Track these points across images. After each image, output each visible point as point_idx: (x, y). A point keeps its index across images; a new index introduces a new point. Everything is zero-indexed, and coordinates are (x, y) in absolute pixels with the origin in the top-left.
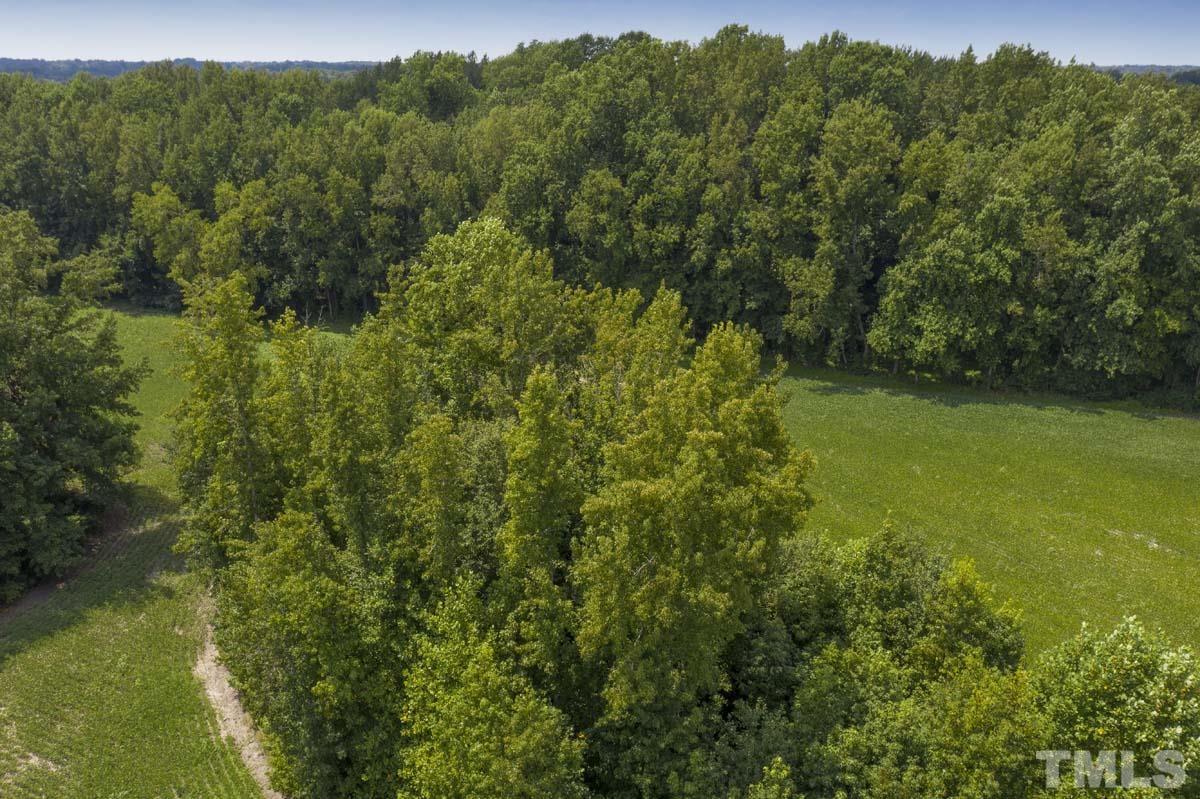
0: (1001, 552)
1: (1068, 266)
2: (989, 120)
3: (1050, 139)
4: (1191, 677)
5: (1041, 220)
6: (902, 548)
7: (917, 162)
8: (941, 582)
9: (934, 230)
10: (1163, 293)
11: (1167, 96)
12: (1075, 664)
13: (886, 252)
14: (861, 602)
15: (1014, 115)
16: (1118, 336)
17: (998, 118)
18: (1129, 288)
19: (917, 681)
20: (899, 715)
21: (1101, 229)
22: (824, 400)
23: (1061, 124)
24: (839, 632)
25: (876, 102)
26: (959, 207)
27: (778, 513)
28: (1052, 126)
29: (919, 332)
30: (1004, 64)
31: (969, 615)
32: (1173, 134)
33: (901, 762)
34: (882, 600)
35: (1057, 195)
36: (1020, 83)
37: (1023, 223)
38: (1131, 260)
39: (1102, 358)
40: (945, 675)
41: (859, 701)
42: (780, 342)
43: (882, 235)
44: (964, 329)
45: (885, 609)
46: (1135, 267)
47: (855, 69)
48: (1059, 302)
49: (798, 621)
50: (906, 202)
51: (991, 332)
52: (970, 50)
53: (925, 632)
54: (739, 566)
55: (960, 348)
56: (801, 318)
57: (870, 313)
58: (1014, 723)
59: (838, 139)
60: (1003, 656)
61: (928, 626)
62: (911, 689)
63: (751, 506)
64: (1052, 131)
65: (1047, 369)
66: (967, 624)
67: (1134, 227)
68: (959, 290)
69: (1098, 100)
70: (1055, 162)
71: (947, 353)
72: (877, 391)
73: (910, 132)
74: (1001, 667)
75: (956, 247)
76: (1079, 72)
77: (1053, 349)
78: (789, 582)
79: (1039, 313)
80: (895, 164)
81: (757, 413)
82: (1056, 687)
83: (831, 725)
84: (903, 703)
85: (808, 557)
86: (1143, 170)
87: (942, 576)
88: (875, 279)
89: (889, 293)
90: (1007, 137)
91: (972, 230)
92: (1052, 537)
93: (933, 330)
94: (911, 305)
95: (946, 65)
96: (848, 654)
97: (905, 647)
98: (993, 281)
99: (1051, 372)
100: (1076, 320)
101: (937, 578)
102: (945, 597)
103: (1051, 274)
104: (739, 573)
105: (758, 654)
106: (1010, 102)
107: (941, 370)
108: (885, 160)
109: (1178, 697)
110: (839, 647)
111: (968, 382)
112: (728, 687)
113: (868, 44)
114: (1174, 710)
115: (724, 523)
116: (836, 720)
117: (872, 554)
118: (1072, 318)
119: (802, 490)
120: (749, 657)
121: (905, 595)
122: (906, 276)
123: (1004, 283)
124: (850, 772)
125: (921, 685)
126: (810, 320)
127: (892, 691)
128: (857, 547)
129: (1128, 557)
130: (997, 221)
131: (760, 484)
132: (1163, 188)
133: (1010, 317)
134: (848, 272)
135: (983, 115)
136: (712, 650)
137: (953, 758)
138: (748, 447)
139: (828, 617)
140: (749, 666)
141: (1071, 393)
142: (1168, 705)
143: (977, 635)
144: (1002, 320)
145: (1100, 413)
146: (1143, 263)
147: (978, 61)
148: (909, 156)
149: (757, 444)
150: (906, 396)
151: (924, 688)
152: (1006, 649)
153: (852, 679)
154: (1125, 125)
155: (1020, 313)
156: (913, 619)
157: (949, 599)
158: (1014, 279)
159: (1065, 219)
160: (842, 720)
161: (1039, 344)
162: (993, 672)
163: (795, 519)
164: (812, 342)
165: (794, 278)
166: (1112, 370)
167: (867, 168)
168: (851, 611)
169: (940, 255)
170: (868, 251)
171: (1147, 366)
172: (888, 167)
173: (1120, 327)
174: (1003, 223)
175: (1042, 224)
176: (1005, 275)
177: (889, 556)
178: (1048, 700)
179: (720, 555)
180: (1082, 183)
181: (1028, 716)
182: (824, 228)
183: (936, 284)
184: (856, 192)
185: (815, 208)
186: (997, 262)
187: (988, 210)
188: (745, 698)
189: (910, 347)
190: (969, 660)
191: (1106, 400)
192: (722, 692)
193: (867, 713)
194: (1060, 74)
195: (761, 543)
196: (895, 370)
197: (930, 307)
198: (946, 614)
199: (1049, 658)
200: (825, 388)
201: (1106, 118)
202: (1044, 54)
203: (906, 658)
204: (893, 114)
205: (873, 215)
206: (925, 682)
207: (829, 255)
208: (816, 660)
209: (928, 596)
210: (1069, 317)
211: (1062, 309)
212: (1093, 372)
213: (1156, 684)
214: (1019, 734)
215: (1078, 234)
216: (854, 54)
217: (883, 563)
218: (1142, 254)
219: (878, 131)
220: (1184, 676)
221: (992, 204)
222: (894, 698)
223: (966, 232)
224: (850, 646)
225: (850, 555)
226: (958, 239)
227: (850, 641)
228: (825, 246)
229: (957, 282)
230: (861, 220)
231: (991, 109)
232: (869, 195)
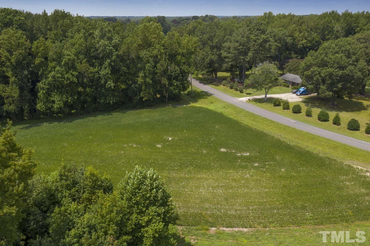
0: (97, 161)
1: (92, 75)
2: (57, 34)
3: (77, 38)
4: (155, 175)
5: (81, 62)
6: (70, 170)
7: (37, 48)
8: (84, 176)
9: (49, 69)
10: (119, 79)
11: (106, 24)
12: (128, 183)
13: (35, 78)
14: (62, 191)
15: (65, 31)
16: (111, 92)
17: (60, 33)
18: (110, 79)
19: (86, 207)
20: (85, 219)
21: (98, 63)
22: (27, 131)
23: (79, 34)
24: (58, 203)
25: (17, 28)
26: (55, 61)
27: (25, 172)
28: (77, 34)
29: (53, 102)
30: (57, 16)
31: (95, 182)
32: (110, 35)
33: (90, 233)
34: (68, 187)
35: (84, 55)
36: (63, 22)
37: (76, 64)
38: (108, 71)
39: (108, 99)
40: (94, 202)
41: (71, 221)
42: (4, 115)
43: (32, 73)
44: (67, 98)
45: (70, 190)
46: (110, 72)
47: (6, 17)
48: (92, 85)
49: (42, 205)
50: (37, 61)
51: (76, 98)
52: (45, 11)
53: (84, 192)
54: (16, 195)
55: (68, 104)
56: (10, 105)
57: (35, 99)
58: (117, 207)
59: (6, 42)
60: (108, 189)
61: (85, 190)
62: (85, 210)
63: (14, 174)
64: (77, 36)
65: (94, 105)
66: (95, 184)
67: (106, 61)
68: (63, 87)
69: (88, 26)
70: (80, 45)
71: (64, 107)
72: (45, 123)
73: (32, 38)
74: (108, 193)
75: (58, 74)
76: (80, 18)
77: (95, 99)
78: (35, 194)
79: (88, 89)
80: (30, 49)
81: (7, 141)
82: (125, 192)
83: (65, 232)
84: (85, 216)
85: (39, 183)
86: (105, 46)
87: (84, 173)
88: (34, 88)
89: (40, 91)
90: (64, 38)
91: (62, 68)
92: (110, 152)
93: (58, 101)
94: (48, 94)
95: (38, 16)
96: (63, 208)
97: (80, 199)
98: (72, 82)
99: (96, 106)
100: (99, 90)
101: (83, 175)
102: (87, 179)
103: (88, 78)
104: (17, 198)
105: (32, 221)
106: (62, 28)
107: (64, 112)
108: (26, 49)
109: (153, 182)
110: (59, 207)
111: (73, 114)
112: (24, 237)
113: (8, 9)
114: (153, 185)
115: (6, 183)
116: (66, 231)
117: (61, 175)
118: (97, 89)
119: (31, 162)
120: (28, 224)
121: (75, 183)
122: (44, 85)
123: (75, 82)
124: (76, 243)
125: (88, 208)
126: (14, 105)
127: (80, 213)
128: (55, 174)
129: (130, 151)
130: (68, 64)
131: (15, 165)
132: (111, 50)
133: (80, 92)
134: (23, 87)
135: (55, 32)
136: (14, 228)
137: (104, 225)
138: (7, 153)
139: (52, 200)
140: (29, 227)
141: (103, 111)
142: (152, 184)
143: (99, 187)
144: (78, 94)
145: (112, 114)
146: (111, 71)
147: (49, 15)
148: (34, 46)
149: (10, 152)
150: (55, 123)
151: (89, 208)
152: (108, 187)
153: (66, 216)
154: (97, 33)
155: (83, 91)
156: (79, 189)
157: (88, 180)
158: (78, 81)
159: (88, 61)
160: (67, 229)
161: (90, 98)
162: (107, 195)
163: (32, 172)
164: (17, 113)
165: (4, 92)
166: (111, 102)
167: (20, 51)
168: (59, 195)
169: (54, 77)
170: (28, 79)
171: (120, 99)
172: (28, 50)
173: (110, 90)
174: (70, 65)
175: (81, 64)
176: (75, 80)
177: (66, 173)
178: (123, 196)
179: (7, 194)
180: (90, 50)
181: (120, 203)
182: (10, 73)
183: (55, 86)
184: (19, 60)
185: (4, 66)
186: (72, 76)
187: (64, 61)
188: (31, 238)
189: (52, 107)
190: (100, 194)
191: (113, 110)
192: (23, 240)
193: (75, 223)
194: (74, 18)
195: (22, 184)
196: (49, 115)
197: (55, 94)
198: (89, 184)
199: (120, 185)
200: (26, 127)
201: (91, 31)
202: (68, 13)
203: (81, 202)
204: (24, 32)
205: (27, 67)
206: (89, 206)
207: (14, 82)
208: (53, 215)
209: (82, 181)
210: (96, 89)
211: (94, 87)
212: (107, 104)
213: (148, 181)
214: (119, 209)
215: (93, 65)
216: (4, 12)
217: (65, 176)
218: (111, 69)
219: (21, 39)
220: (153, 176)
221: (65, 59)
222: (82, 215)
223: (60, 69)
224: (62, 206)
225: (53, 178)
226: (58, 71)
227: (62, 204)
228: (12, 79)
229: (61, 84)
230: (23, 69)
231: (57, 30)
232: (24, 60)
